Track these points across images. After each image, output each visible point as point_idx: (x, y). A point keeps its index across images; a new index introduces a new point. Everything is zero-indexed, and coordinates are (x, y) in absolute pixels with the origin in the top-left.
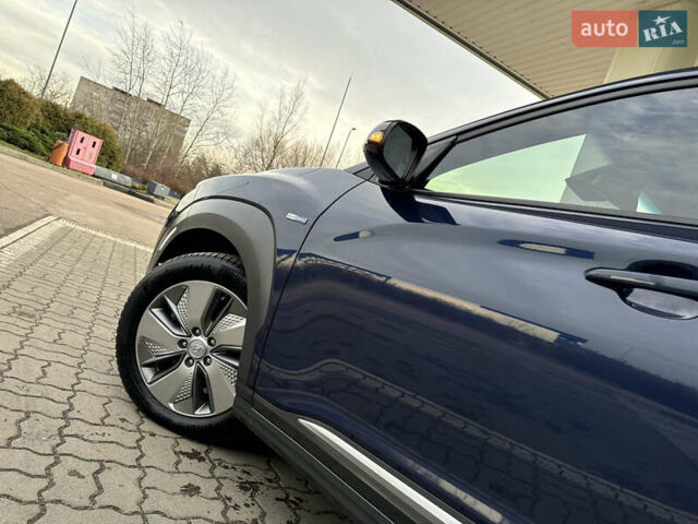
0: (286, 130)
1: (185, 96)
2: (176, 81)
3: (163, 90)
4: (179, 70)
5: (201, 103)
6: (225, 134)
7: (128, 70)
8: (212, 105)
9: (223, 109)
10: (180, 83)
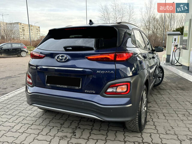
0: (151, 14)
1: (121, 18)
2: (117, 15)
4: (117, 12)
5: (126, 18)
8: (129, 17)
9: (133, 17)
10: (118, 16)
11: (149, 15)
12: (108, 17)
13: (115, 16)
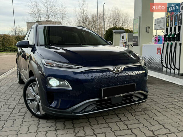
0: (84, 14)
1: (53, 16)
3: (47, 18)
4: (49, 9)
5: (58, 17)
6: (69, 23)
7: (35, 16)
8: (62, 16)
9: (65, 16)
10: (50, 13)
11: (82, 14)
12: (39, 14)
13: (47, 14)
